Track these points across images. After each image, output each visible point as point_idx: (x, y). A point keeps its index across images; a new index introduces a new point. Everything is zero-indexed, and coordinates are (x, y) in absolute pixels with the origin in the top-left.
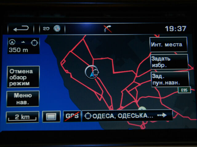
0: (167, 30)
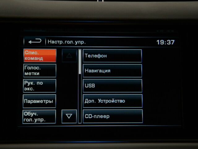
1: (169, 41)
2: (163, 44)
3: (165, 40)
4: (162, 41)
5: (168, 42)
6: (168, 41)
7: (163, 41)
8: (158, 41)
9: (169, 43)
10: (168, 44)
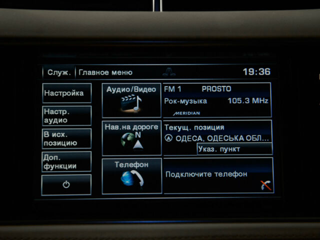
0: (246, 74)
1: (262, 70)
2: (253, 74)
3: (256, 68)
4: (251, 70)
5: (260, 72)
6: (260, 70)
7: (253, 70)
8: (245, 70)
9: (262, 73)
10: (260, 74)
